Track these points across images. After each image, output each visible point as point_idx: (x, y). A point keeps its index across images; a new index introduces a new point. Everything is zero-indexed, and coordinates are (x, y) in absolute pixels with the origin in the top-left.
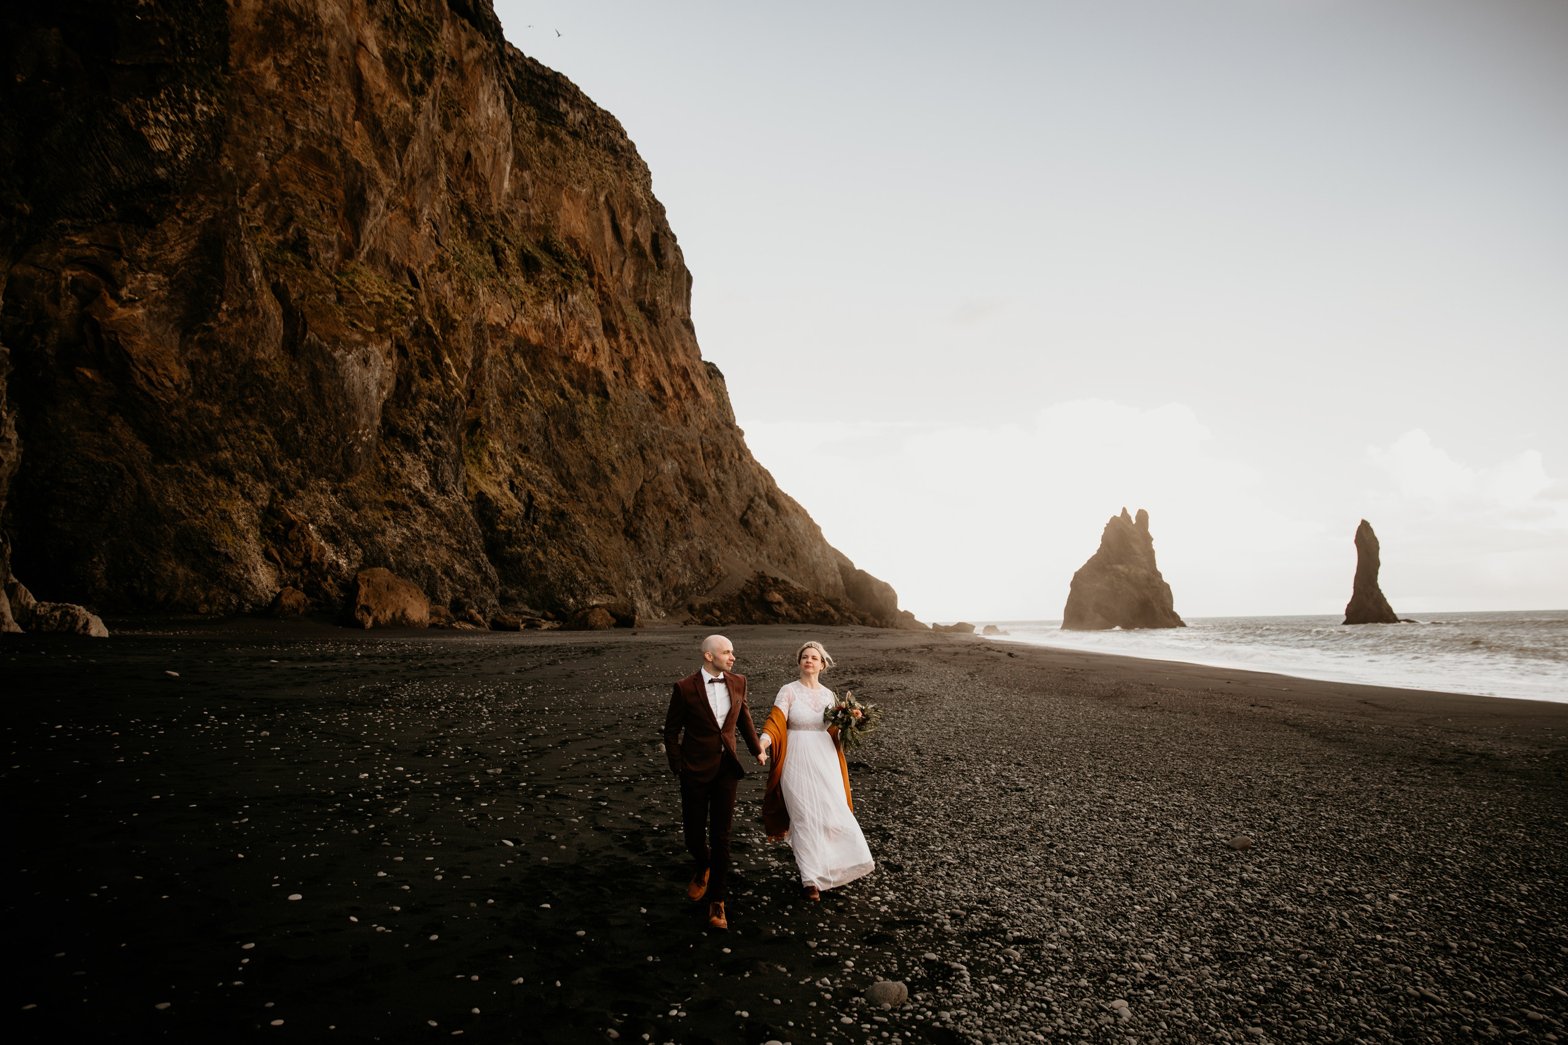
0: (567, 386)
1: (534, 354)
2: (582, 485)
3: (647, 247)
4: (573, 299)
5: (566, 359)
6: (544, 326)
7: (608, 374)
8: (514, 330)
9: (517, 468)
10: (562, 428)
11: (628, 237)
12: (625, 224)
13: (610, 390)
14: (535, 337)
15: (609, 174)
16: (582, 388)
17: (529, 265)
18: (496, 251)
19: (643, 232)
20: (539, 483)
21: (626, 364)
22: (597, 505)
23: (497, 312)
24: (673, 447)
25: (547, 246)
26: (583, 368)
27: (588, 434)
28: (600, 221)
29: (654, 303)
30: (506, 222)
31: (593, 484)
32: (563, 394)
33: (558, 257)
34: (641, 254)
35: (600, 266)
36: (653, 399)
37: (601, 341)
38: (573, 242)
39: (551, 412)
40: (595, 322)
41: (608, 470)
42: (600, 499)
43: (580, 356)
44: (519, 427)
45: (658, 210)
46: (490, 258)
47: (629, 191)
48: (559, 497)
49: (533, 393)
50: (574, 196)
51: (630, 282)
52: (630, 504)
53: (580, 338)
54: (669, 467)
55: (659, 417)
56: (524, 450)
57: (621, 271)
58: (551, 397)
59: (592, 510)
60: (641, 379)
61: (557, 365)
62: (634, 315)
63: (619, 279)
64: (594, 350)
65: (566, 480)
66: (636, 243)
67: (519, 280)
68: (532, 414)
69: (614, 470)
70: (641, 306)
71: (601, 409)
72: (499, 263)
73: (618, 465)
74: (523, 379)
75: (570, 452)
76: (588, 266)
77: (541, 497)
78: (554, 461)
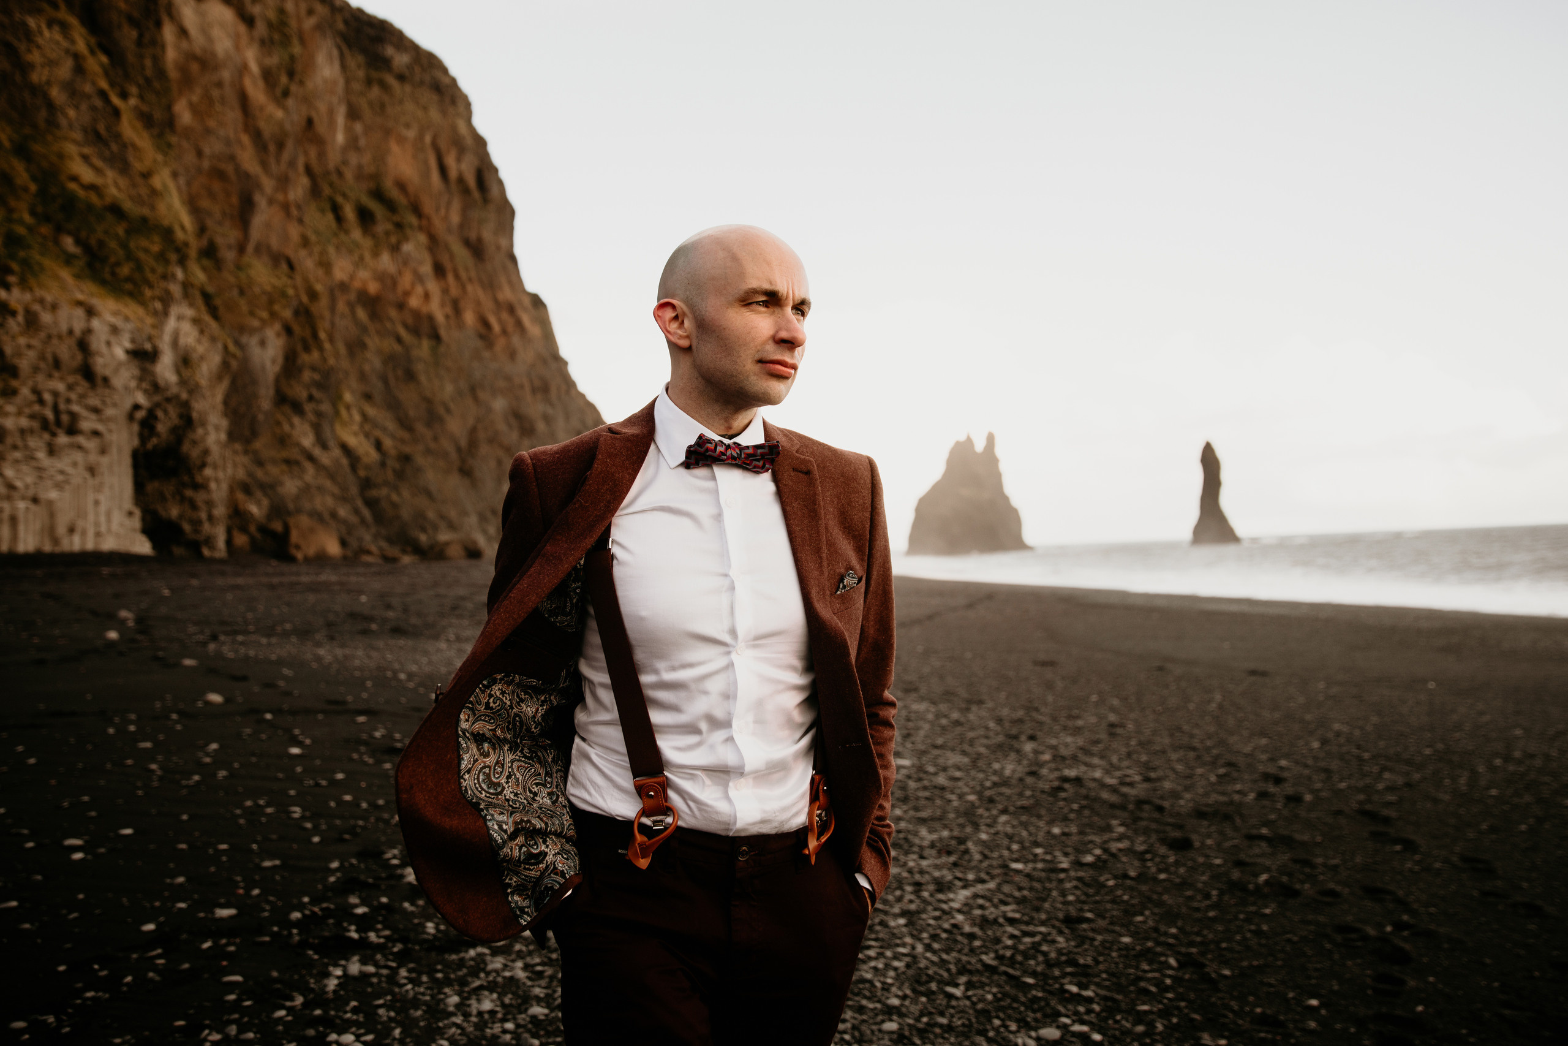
0: (403, 332)
1: (372, 303)
2: (420, 428)
3: (471, 181)
4: (408, 247)
5: (401, 306)
6: (381, 277)
7: (440, 317)
8: (357, 284)
9: (364, 416)
10: (400, 373)
11: (453, 174)
12: (450, 161)
13: (443, 332)
14: (373, 288)
15: (434, 114)
16: (415, 331)
17: (365, 217)
18: (336, 209)
19: (467, 168)
20: (384, 430)
21: (456, 307)
22: (432, 445)
23: (342, 269)
24: (501, 384)
25: (378, 194)
26: (417, 314)
27: (423, 378)
28: (426, 162)
29: (480, 240)
30: (340, 174)
31: (429, 424)
32: (399, 340)
33: (390, 206)
34: (465, 191)
35: (428, 207)
36: (482, 337)
37: (433, 286)
38: (401, 186)
39: (390, 359)
40: (427, 269)
41: (441, 411)
42: (436, 439)
43: (414, 302)
44: (363, 377)
45: (480, 143)
46: (330, 217)
47: (454, 128)
48: (403, 441)
49: (373, 342)
50: (401, 140)
51: (455, 218)
52: (463, 443)
53: (413, 285)
54: (499, 405)
55: (487, 354)
56: (368, 397)
57: (448, 209)
58: (389, 345)
59: (428, 451)
60: (469, 317)
61: (393, 313)
62: (461, 253)
63: (446, 218)
64: (427, 296)
65: (405, 424)
66: (461, 180)
67: (357, 234)
68: (373, 362)
69: (448, 410)
70: (467, 243)
71: (434, 351)
72: (339, 219)
73: (452, 406)
74: (364, 329)
75: (408, 396)
76: (416, 209)
77: (388, 443)
78: (394, 405)
